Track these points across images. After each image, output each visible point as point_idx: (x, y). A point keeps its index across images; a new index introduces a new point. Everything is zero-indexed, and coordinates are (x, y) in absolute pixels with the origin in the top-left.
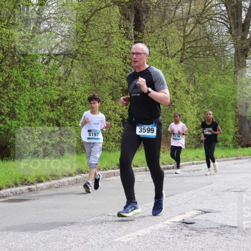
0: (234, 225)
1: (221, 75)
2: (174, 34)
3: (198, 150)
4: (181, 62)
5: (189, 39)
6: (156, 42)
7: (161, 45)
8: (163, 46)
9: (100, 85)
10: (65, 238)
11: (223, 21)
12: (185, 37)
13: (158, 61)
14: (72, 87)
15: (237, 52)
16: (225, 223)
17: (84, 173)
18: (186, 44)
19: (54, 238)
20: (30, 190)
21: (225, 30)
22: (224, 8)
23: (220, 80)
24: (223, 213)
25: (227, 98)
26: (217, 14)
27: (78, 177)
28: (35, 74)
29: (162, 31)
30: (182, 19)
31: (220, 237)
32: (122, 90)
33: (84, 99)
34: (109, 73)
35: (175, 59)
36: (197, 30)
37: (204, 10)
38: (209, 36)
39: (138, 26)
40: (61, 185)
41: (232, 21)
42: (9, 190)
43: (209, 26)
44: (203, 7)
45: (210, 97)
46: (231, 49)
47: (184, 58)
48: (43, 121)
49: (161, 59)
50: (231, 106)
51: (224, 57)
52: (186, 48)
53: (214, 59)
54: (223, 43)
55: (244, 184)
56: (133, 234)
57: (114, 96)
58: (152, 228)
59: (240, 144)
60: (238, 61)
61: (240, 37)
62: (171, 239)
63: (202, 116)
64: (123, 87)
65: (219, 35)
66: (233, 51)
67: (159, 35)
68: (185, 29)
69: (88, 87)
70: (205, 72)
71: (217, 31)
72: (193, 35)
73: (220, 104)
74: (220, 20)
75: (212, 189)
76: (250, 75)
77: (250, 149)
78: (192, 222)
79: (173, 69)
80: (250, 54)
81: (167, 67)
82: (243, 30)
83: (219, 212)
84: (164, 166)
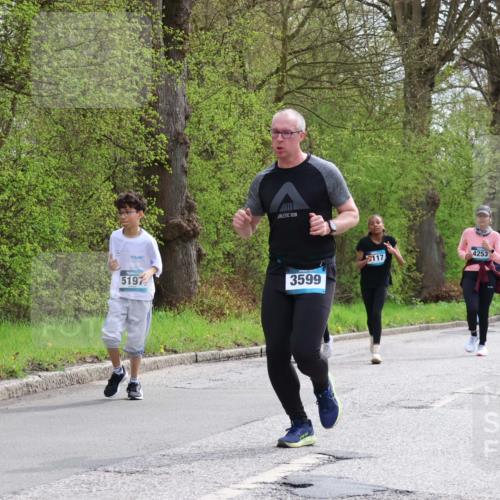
0: (404, 488)
1: (374, 130)
4: (278, 99)
5: (296, 45)
6: (218, 52)
7: (229, 60)
8: (234, 61)
9: (82, 156)
11: (376, 2)
12: (286, 40)
13: (223, 98)
14: (15, 161)
15: (409, 75)
17: (47, 370)
18: (289, 58)
21: (381, 22)
23: (371, 143)
24: (380, 460)
25: (388, 186)
27: (32, 379)
29: (230, 24)
32: (136, 168)
33: (44, 191)
34: (104, 128)
35: (262, 93)
36: (314, 24)
38: (344, 38)
39: (175, 13)
43: (344, 14)
46: (396, 70)
47: (286, 89)
49: (229, 93)
50: (396, 205)
51: (378, 87)
52: (288, 67)
53: (355, 92)
54: (377, 54)
55: (428, 390)
57: (118, 182)
59: (418, 294)
60: (413, 96)
61: (416, 40)
64: (140, 160)
65: (366, 35)
66: (400, 74)
67: (224, 36)
68: (286, 19)
69: (54, 162)
70: (335, 122)
71: (363, 26)
72: (306, 35)
73: (372, 200)
75: (354, 404)
76: (441, 130)
77: (443, 305)
78: (307, 482)
79: (260, 116)
80: (441, 81)
81: (245, 111)
82: (424, 23)
83: (370, 457)
84: (241, 350)
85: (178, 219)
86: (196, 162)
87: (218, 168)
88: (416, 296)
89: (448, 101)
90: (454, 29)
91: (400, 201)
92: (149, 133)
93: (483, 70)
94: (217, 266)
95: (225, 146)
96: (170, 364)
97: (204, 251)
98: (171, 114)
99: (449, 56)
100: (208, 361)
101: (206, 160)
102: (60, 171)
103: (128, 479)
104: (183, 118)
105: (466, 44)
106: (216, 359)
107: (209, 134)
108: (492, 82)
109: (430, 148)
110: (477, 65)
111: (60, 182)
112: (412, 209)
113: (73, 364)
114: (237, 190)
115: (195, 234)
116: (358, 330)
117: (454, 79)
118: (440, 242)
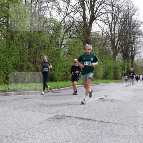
0: (114, 99)
2: (97, 49)
3: (103, 80)
4: (99, 56)
5: (101, 50)
12: (100, 50)
15: (114, 54)
16: (112, 99)
20: (59, 90)
21: (111, 48)
22: (110, 42)
23: (109, 61)
28: (60, 59)
30: (99, 45)
36: (103, 48)
38: (106, 50)
40: (67, 89)
41: (112, 46)
42: (54, 90)
44: (105, 42)
45: (107, 66)
46: (112, 53)
48: (62, 72)
51: (110, 55)
52: (100, 53)
53: (107, 55)
54: (110, 51)
59: (114, 79)
60: (114, 56)
61: (115, 50)
63: (104, 71)
68: (100, 47)
70: (105, 59)
71: (109, 48)
73: (109, 68)
74: (109, 45)
76: (117, 60)
77: (117, 80)
82: (116, 48)
83: (110, 96)
91: (113, 68)
99: (118, 52)
105: (120, 50)
108: (123, 55)
109: (116, 62)
110: (121, 53)
117: (119, 54)
118: (117, 73)
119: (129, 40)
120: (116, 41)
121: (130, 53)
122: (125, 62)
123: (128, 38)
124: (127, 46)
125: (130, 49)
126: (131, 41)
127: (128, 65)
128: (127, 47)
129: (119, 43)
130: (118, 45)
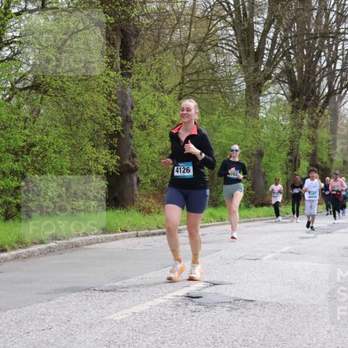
0: (250, 299)
1: (230, 115)
2: (170, 63)
4: (180, 98)
5: (189, 71)
6: (149, 74)
7: (154, 78)
8: (157, 79)
9: (77, 128)
10: (43, 317)
11: (230, 48)
12: (184, 68)
13: (151, 98)
14: (42, 130)
15: (248, 87)
16: (239, 297)
17: (60, 240)
18: (185, 77)
19: (29, 317)
21: (233, 59)
22: (232, 32)
23: (228, 122)
24: (236, 285)
26: (223, 39)
27: (52, 244)
29: (155, 59)
30: (181, 45)
31: (235, 313)
32: (104, 134)
33: (57, 146)
34: (89, 112)
35: (172, 95)
37: (207, 34)
38: (214, 67)
39: (126, 53)
41: (242, 49)
43: (214, 54)
44: (206, 30)
45: (216, 143)
46: (241, 83)
47: (184, 94)
51: (232, 93)
52: (185, 82)
53: (219, 95)
54: (231, 76)
55: (260, 251)
56: (126, 311)
57: (96, 142)
58: (150, 303)
60: (251, 98)
61: (252, 68)
62: (175, 316)
64: (107, 130)
65: (224, 66)
66: (244, 86)
67: (152, 65)
68: (184, 57)
70: (210, 111)
71: (224, 61)
72: (195, 65)
74: (227, 48)
75: (221, 257)
76: (265, 116)
77: (266, 208)
78: (199, 295)
79: (170, 108)
80: (265, 90)
81: (162, 105)
82: (256, 60)
83: (231, 284)
84: (160, 230)
85: (127, 162)
86: (137, 132)
87: (148, 135)
88: (252, 204)
89: (269, 100)
90: (272, 63)
92: (113, 116)
93: (286, 85)
94: (147, 186)
95: (152, 124)
96: (123, 237)
97: (141, 179)
98: (123, 106)
99: (269, 77)
100: (144, 236)
101: (142, 131)
102: (66, 136)
103: (106, 294)
104: (130, 108)
105: (278, 71)
106: (148, 235)
107: (143, 117)
108: (291, 90)
109: (259, 125)
110: (284, 82)
111: (66, 141)
112: (249, 157)
113: (73, 237)
114: (158, 146)
115: (136, 169)
116: (222, 221)
117: (271, 89)
118: (264, 175)
119: (318, 22)
120: (259, 28)
121: (325, 81)
122: (300, 126)
123: (315, 14)
124: (311, 48)
125: (323, 62)
126: (326, 26)
127: (313, 140)
128: (309, 54)
129: (271, 35)
130: (268, 46)
